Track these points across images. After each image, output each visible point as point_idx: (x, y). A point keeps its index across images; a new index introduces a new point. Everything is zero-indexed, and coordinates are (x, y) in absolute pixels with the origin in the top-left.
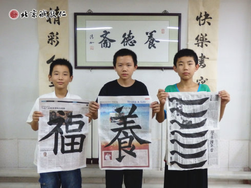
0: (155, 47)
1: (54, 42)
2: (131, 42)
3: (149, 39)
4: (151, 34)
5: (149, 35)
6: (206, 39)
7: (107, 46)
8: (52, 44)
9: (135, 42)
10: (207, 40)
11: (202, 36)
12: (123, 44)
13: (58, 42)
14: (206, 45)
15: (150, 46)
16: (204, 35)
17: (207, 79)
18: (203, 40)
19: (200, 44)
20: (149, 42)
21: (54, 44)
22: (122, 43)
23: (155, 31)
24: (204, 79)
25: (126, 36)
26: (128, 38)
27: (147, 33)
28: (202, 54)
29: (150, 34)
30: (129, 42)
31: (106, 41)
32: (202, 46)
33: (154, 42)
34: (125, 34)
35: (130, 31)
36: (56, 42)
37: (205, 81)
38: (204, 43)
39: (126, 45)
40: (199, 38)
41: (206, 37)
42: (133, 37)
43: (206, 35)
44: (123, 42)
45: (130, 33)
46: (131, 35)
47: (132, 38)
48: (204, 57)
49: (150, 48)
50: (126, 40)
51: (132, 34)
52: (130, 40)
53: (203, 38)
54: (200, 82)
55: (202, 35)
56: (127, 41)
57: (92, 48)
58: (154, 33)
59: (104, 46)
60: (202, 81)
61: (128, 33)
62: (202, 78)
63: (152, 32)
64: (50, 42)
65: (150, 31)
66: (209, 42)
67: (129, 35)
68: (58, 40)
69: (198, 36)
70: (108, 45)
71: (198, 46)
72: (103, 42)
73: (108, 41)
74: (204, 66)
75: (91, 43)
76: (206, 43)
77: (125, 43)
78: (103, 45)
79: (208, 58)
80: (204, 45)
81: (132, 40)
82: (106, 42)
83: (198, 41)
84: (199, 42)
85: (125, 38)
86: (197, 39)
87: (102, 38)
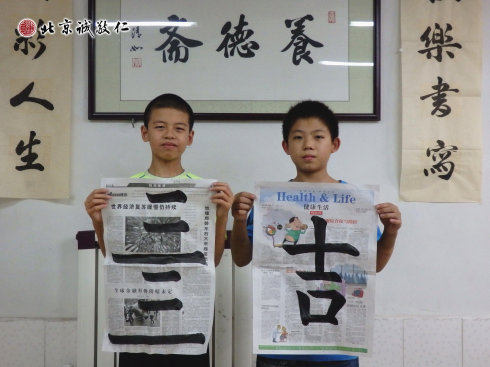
0: (310, 61)
1: (33, 46)
2: (244, 47)
3: (293, 38)
4: (300, 24)
5: (293, 27)
6: (450, 39)
7: (177, 59)
8: (25, 51)
9: (256, 46)
10: (453, 42)
11: (438, 31)
12: (224, 50)
13: (43, 48)
14: (451, 55)
15: (298, 57)
16: (444, 28)
17: (455, 148)
18: (441, 41)
19: (434, 53)
20: (293, 48)
21: (32, 52)
22: (219, 50)
23: (310, 18)
24: (448, 147)
25: (232, 31)
26: (236, 34)
27: (288, 23)
28: (440, 79)
29: (296, 24)
30: (239, 46)
31: (177, 42)
32: (439, 58)
33: (309, 47)
34: (228, 26)
35: (242, 17)
36: (38, 47)
37: (449, 154)
38: (444, 50)
39: (232, 54)
40: (430, 36)
41: (449, 33)
42: (250, 33)
43: (449, 27)
44: (223, 45)
45: (242, 22)
46: (245, 28)
47: (247, 37)
48: (446, 87)
49: (296, 62)
50: (230, 42)
51: (246, 24)
52: (242, 40)
53: (441, 35)
54: (437, 155)
55: (437, 26)
56: (234, 45)
57: (136, 64)
58: (306, 23)
59: (171, 58)
60: (441, 152)
61: (235, 23)
62: (441, 144)
63: (303, 20)
64: (22, 46)
65: (296, 16)
66: (458, 46)
67: (239, 29)
68: (43, 41)
69: (429, 29)
70: (182, 56)
71: (429, 56)
72: (169, 46)
73: (181, 44)
74: (447, 112)
75: (134, 48)
76: (450, 49)
77: (229, 50)
78: (167, 55)
79: (457, 91)
80: (444, 54)
81: (247, 41)
82: (175, 47)
83: (427, 45)
84: (431, 45)
85: (229, 37)
86: (424, 37)
87: (166, 37)
